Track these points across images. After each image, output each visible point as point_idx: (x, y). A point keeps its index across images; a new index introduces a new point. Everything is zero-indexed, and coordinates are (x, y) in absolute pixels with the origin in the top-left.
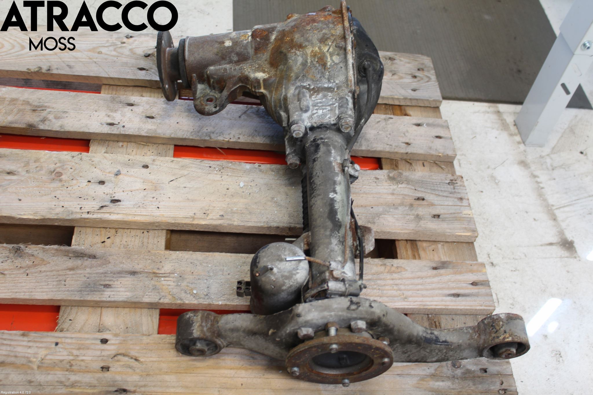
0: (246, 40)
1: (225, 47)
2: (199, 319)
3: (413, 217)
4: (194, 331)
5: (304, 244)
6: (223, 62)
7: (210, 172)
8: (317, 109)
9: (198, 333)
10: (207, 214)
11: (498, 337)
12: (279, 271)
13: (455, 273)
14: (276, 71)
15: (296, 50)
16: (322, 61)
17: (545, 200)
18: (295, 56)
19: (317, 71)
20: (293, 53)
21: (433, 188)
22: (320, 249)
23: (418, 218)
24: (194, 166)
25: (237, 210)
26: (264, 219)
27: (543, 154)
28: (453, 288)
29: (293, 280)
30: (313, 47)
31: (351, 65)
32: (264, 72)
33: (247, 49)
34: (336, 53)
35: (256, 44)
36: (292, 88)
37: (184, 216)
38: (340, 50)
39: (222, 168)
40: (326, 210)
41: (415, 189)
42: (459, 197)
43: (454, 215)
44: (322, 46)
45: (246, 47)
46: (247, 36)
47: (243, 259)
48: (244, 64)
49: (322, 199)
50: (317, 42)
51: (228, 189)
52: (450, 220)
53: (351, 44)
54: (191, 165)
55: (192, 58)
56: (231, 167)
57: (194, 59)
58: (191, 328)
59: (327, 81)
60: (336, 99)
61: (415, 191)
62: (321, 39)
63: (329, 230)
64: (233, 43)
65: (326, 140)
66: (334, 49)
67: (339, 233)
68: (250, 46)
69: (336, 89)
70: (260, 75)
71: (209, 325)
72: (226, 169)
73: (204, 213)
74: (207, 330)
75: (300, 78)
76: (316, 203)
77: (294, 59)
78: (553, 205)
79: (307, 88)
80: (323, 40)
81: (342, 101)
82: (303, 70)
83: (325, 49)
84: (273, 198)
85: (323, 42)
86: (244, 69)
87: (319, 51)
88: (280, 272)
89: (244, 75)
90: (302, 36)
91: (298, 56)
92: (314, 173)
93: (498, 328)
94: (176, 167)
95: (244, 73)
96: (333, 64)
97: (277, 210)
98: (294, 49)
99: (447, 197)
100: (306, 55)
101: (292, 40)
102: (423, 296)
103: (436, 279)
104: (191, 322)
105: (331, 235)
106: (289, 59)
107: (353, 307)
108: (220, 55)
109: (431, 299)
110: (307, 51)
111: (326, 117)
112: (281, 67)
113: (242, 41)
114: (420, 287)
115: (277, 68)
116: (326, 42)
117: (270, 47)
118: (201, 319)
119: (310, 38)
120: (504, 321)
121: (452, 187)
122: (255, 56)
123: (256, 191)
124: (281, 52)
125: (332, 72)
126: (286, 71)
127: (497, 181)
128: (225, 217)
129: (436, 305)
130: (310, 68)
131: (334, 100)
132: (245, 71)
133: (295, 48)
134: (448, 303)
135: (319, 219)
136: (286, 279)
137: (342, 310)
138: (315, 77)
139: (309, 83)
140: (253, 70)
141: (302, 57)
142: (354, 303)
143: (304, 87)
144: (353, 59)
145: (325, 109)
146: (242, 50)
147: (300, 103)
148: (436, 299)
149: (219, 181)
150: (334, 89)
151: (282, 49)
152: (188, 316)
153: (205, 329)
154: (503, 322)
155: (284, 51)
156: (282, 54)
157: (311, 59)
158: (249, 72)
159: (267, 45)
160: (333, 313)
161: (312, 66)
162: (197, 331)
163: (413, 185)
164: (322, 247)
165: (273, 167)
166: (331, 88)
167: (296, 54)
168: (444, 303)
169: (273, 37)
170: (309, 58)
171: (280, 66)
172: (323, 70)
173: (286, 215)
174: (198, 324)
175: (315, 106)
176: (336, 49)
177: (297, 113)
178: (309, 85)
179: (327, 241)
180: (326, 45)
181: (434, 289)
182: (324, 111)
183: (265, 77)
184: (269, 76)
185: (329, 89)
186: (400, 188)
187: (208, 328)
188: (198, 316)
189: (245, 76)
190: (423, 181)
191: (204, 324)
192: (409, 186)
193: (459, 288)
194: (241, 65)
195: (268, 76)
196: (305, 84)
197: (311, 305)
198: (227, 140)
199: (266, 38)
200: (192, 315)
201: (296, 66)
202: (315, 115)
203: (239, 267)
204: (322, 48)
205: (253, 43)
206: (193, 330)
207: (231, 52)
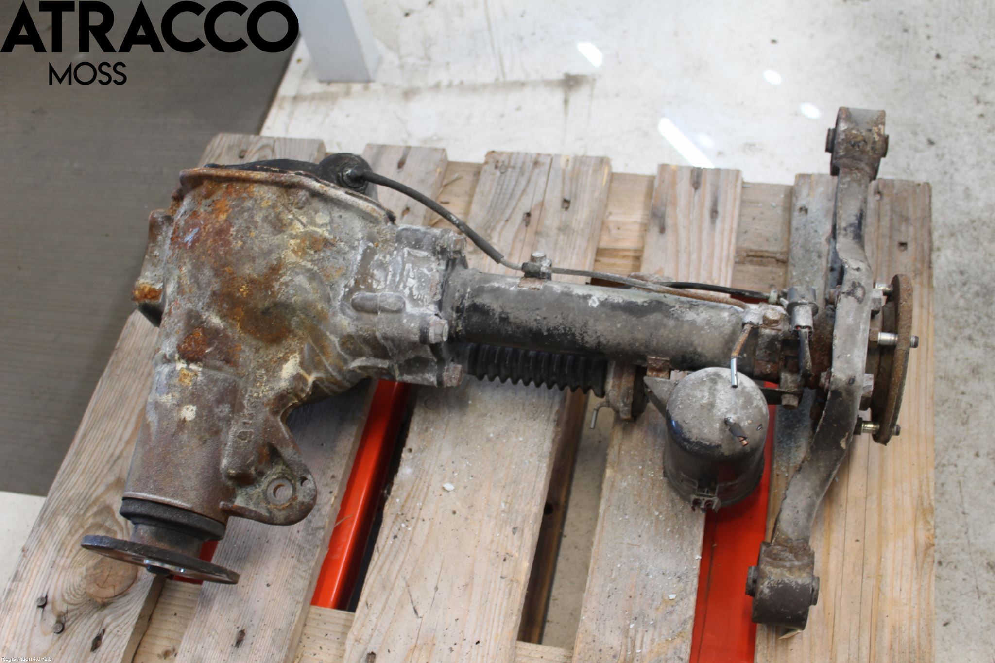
0: (196, 375)
1: (193, 421)
2: (778, 571)
3: (561, 237)
4: (800, 581)
5: (658, 376)
6: (222, 435)
7: (407, 539)
8: (405, 287)
9: (804, 575)
10: (507, 557)
11: (874, 142)
12: (733, 412)
13: (675, 204)
14: (295, 336)
15: (277, 280)
16: (318, 244)
17: (485, 86)
18: (289, 288)
19: (331, 259)
20: (280, 289)
21: (508, 196)
22: (696, 343)
23: (565, 229)
24: (386, 567)
25: (506, 503)
26: (534, 460)
27: (397, 62)
28: (701, 214)
29: (754, 394)
30: (287, 248)
31: (349, 197)
32: (285, 360)
33: (217, 380)
34: (313, 213)
35: (218, 356)
36: (338, 318)
37: (506, 597)
38: (310, 204)
39: (403, 517)
40: (624, 317)
41: (507, 221)
42: (531, 165)
43: (567, 181)
44: (289, 232)
45: (213, 381)
46: (185, 372)
47: (611, 508)
48: (243, 396)
49: (596, 320)
50: (279, 236)
51: (454, 513)
52: (576, 188)
53: (310, 179)
54: (384, 572)
55: (192, 495)
56: (403, 501)
57: (195, 493)
58: (792, 587)
59: (353, 252)
60: (396, 249)
61: (509, 223)
62: (275, 228)
63: (665, 319)
64: (191, 402)
65: (469, 290)
66: (305, 214)
67: (674, 307)
68: (212, 372)
69: (371, 244)
70: (289, 369)
71: (791, 556)
72: (406, 510)
73: (505, 560)
74: (798, 560)
75: (331, 295)
76: (598, 334)
77: (294, 290)
78: (497, 79)
79: (348, 292)
80: (279, 226)
81: (407, 238)
82: (322, 282)
83: (299, 228)
84: (489, 440)
85: (281, 227)
86: (258, 397)
87: (299, 241)
88: (736, 410)
89: (272, 401)
90: (253, 259)
91: (292, 280)
92: (534, 325)
93: (860, 138)
94: (383, 600)
95: (269, 400)
96: (329, 228)
97: (517, 437)
98: (274, 284)
99: (529, 181)
100: (296, 265)
101: (252, 281)
102: (711, 256)
103: (683, 233)
104: (780, 586)
105: (677, 319)
106: (289, 301)
107: (859, 293)
108: (207, 436)
109: (717, 248)
110: (290, 260)
111: (425, 275)
112: (294, 321)
113: (195, 384)
114: (694, 257)
115: (290, 331)
116: (284, 222)
117: (236, 332)
118: (777, 567)
119: (264, 246)
120: (851, 126)
121: (510, 170)
122: (240, 368)
123: (468, 466)
124: (266, 312)
125: (343, 235)
126: (307, 315)
127: (435, 138)
128: (518, 524)
129: (730, 243)
130: (322, 269)
131: (395, 252)
132: (265, 396)
133: (272, 280)
134: (727, 227)
135: (636, 332)
136: (752, 403)
137: (860, 311)
138: (340, 268)
139: (343, 285)
140: (268, 381)
141: (297, 274)
142: (853, 290)
143: (346, 297)
144: (338, 189)
145: (409, 272)
146: (215, 389)
147: (384, 310)
148: (717, 241)
149: (431, 527)
150: (369, 247)
151: (260, 307)
152: (766, 591)
153: (797, 563)
154: (852, 129)
155: (267, 304)
156: (271, 310)
157: (308, 261)
158: (272, 389)
159: (227, 336)
160: (862, 327)
161: (320, 265)
162: (800, 576)
163: (497, 223)
164: (694, 338)
165: (416, 428)
166: (365, 252)
167: (286, 284)
168: (727, 233)
169: (216, 321)
170: (303, 263)
171: (290, 324)
172: (335, 249)
173: (530, 424)
174: (787, 574)
175: (397, 287)
176: (305, 209)
177: (405, 321)
178: (346, 286)
179: (686, 328)
180: (290, 224)
181: (700, 241)
182: (411, 274)
183: (298, 360)
184: (298, 353)
185: (368, 255)
186: (499, 241)
187: (794, 559)
188: (771, 573)
189: (275, 399)
190: (491, 206)
191: (788, 564)
192: (499, 228)
193: (702, 206)
194: (245, 402)
195: (296, 354)
196: (342, 293)
197: (838, 357)
198: (333, 499)
199: (212, 335)
200: (766, 583)
201: (308, 293)
202: (415, 293)
203: (627, 517)
204: (294, 232)
205: (212, 362)
206: (797, 583)
207: (211, 411)
